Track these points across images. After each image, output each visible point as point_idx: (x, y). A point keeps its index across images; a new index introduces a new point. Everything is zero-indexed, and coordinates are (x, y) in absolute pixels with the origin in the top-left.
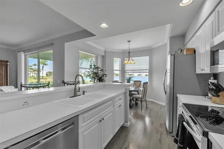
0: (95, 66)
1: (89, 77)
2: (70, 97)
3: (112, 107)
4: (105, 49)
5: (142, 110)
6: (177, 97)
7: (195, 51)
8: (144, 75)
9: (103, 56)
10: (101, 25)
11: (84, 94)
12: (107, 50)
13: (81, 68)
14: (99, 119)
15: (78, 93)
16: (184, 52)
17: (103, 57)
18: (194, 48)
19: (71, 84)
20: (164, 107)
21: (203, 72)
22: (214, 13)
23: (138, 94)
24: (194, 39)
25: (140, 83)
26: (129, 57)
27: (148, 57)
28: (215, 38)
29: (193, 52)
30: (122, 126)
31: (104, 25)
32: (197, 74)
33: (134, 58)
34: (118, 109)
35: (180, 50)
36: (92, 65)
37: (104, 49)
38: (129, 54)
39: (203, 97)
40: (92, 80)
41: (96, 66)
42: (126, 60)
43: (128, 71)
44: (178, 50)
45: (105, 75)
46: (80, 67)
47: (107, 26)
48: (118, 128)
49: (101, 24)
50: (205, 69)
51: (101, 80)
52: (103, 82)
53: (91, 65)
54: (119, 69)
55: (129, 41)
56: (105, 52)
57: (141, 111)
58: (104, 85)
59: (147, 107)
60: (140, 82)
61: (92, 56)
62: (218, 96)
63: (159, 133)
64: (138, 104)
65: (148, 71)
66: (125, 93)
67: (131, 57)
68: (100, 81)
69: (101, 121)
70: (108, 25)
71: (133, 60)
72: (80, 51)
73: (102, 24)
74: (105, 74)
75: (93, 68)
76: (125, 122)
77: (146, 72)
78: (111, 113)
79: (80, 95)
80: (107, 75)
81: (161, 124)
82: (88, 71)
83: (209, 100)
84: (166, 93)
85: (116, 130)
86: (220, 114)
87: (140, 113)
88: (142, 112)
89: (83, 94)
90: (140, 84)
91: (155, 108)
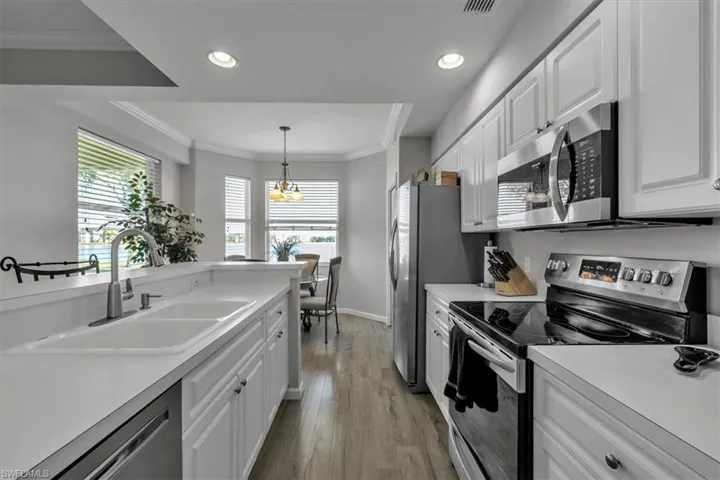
0: (151, 199)
1: (127, 244)
2: (90, 325)
3: (261, 340)
4: (193, 141)
5: (326, 342)
6: (426, 291)
7: (459, 181)
8: (309, 239)
9: (181, 167)
10: (210, 56)
11: (145, 306)
12: (199, 146)
13: (86, 205)
14: (234, 383)
15: (126, 306)
16: (435, 180)
17: (184, 171)
18: (456, 173)
19: (52, 274)
20: (380, 325)
21: (479, 229)
22: (502, 101)
23: (313, 295)
24: (454, 151)
25: (314, 261)
26: (285, 179)
27: (335, 184)
28: (505, 158)
29: (456, 181)
30: (283, 401)
31: (222, 59)
32: (463, 234)
33: (300, 184)
34: (274, 345)
35: (423, 174)
36: (142, 196)
37: (187, 141)
38: (286, 169)
39: (474, 286)
40: (142, 255)
41: (157, 203)
42: (276, 188)
43: (274, 225)
44: (418, 174)
45: (194, 237)
46: (80, 199)
47: (233, 63)
48: (275, 409)
49: (212, 51)
50: (484, 221)
51: (179, 253)
52: (190, 260)
53: (135, 197)
54: (243, 218)
55: (285, 129)
56: (192, 151)
57: (324, 345)
58: (211, 271)
59: (338, 332)
60: (316, 257)
61: (134, 163)
62: (507, 279)
63: (385, 392)
64: (310, 325)
65: (334, 226)
66: (288, 293)
67: (291, 180)
68: (174, 259)
69: (238, 391)
70: (237, 60)
71: (297, 190)
72: (81, 135)
73: (215, 53)
74: (194, 234)
75: (146, 210)
76: (289, 387)
77: (330, 229)
78: (260, 362)
79: (135, 312)
80: (202, 235)
81: (383, 370)
82: (120, 219)
83: (488, 290)
84: (395, 282)
85: (271, 417)
86: (510, 317)
87: (323, 352)
88: (326, 348)
89: (143, 308)
90: (317, 264)
91: (359, 332)
